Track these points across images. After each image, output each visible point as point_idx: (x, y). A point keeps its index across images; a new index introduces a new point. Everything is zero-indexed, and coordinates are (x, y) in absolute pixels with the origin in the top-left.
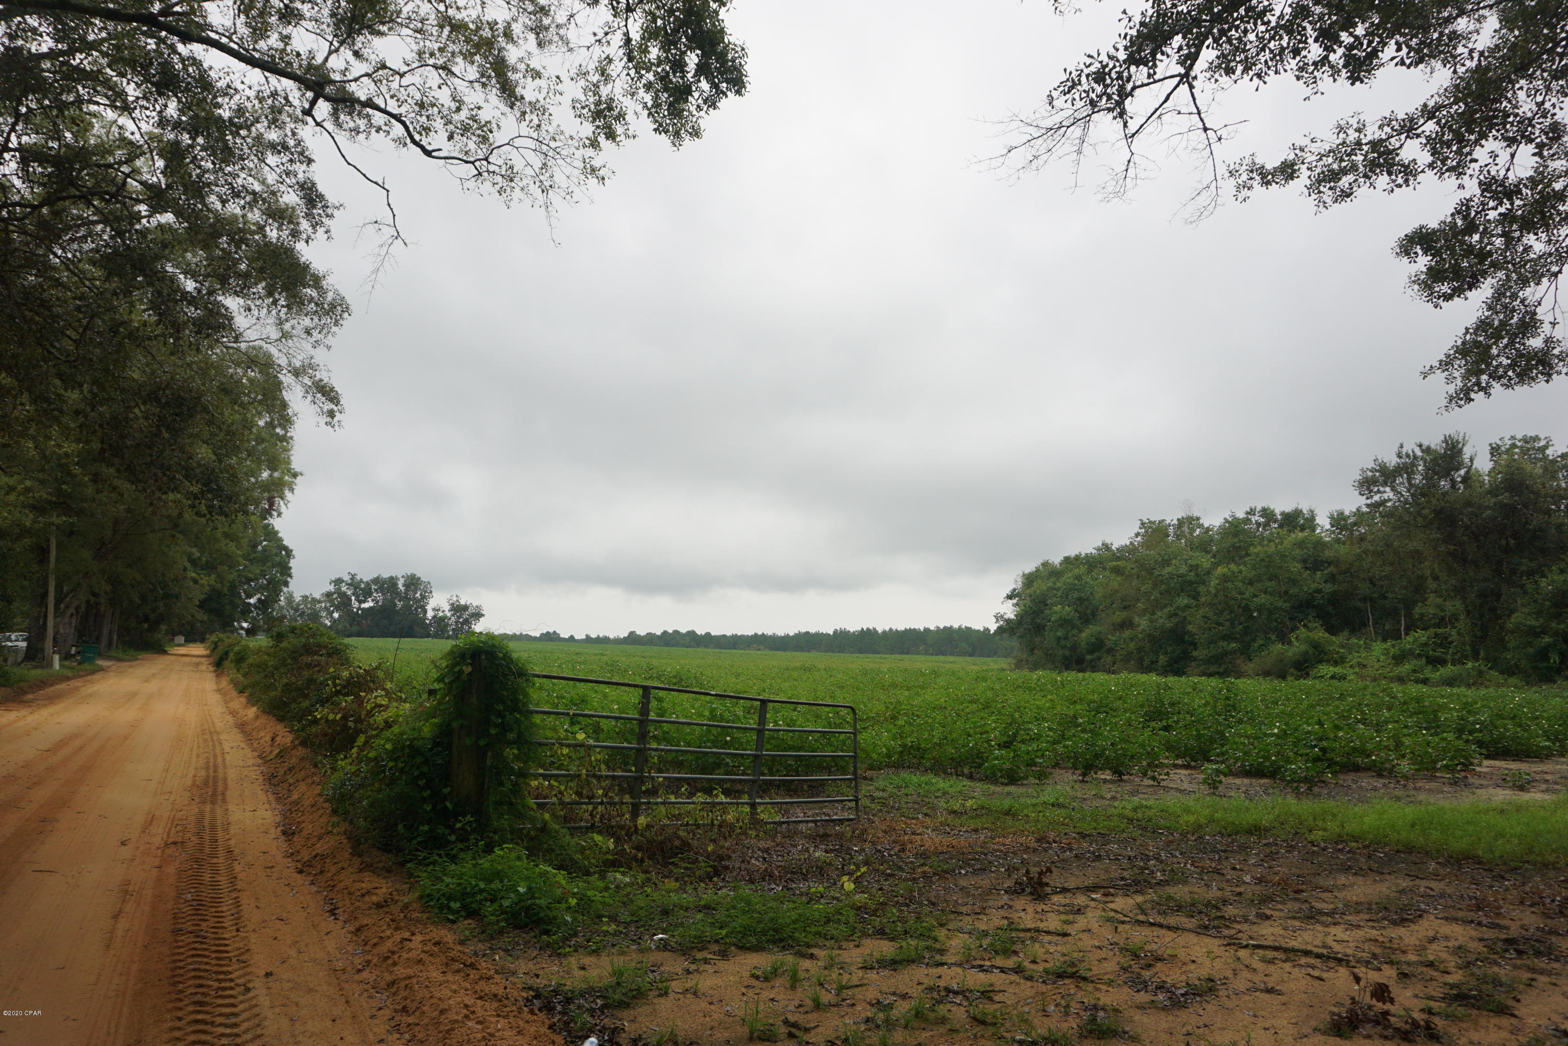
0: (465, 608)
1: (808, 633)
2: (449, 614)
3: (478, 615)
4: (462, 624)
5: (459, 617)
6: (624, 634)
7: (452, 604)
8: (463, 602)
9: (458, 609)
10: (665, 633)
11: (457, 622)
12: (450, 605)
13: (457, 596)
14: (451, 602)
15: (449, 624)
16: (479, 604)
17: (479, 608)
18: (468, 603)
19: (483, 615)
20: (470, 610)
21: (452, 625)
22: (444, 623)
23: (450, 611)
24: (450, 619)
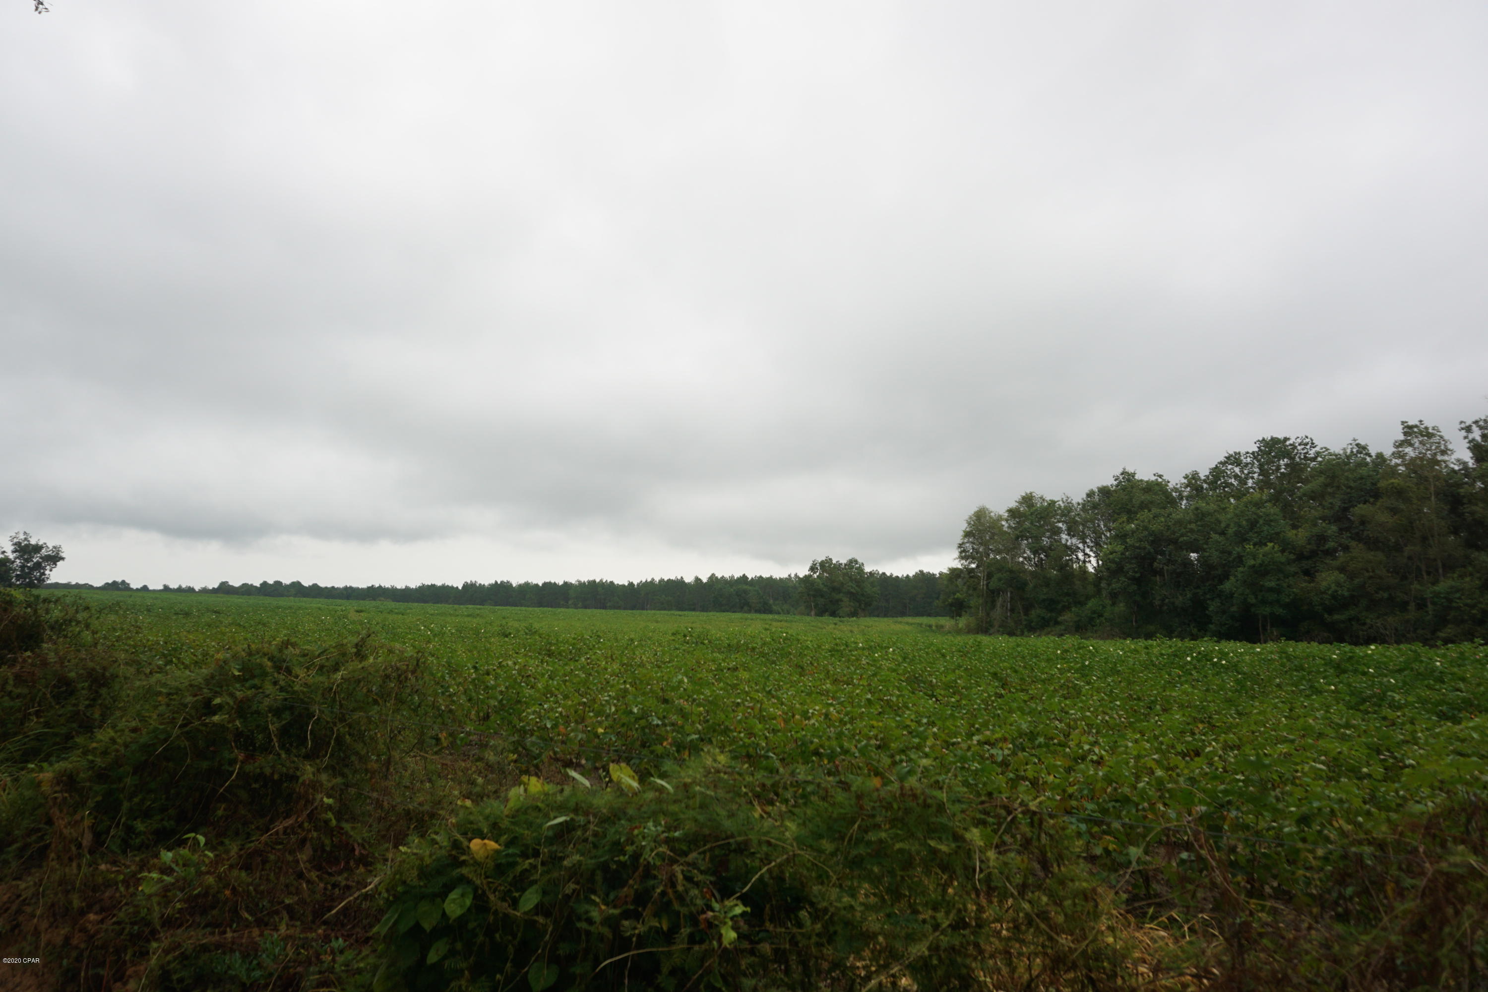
0: (38, 548)
1: (433, 586)
2: (11, 556)
3: (55, 558)
4: (31, 569)
5: (27, 560)
6: (214, 584)
7: (18, 544)
8: (33, 542)
9: (25, 550)
10: (265, 584)
11: (23, 567)
12: (13, 545)
13: (25, 533)
14: (15, 540)
15: (11, 569)
16: (57, 544)
17: (57, 549)
18: (40, 543)
19: (63, 559)
20: (44, 552)
21: (15, 570)
22: (4, 568)
23: (13, 552)
24: (13, 562)
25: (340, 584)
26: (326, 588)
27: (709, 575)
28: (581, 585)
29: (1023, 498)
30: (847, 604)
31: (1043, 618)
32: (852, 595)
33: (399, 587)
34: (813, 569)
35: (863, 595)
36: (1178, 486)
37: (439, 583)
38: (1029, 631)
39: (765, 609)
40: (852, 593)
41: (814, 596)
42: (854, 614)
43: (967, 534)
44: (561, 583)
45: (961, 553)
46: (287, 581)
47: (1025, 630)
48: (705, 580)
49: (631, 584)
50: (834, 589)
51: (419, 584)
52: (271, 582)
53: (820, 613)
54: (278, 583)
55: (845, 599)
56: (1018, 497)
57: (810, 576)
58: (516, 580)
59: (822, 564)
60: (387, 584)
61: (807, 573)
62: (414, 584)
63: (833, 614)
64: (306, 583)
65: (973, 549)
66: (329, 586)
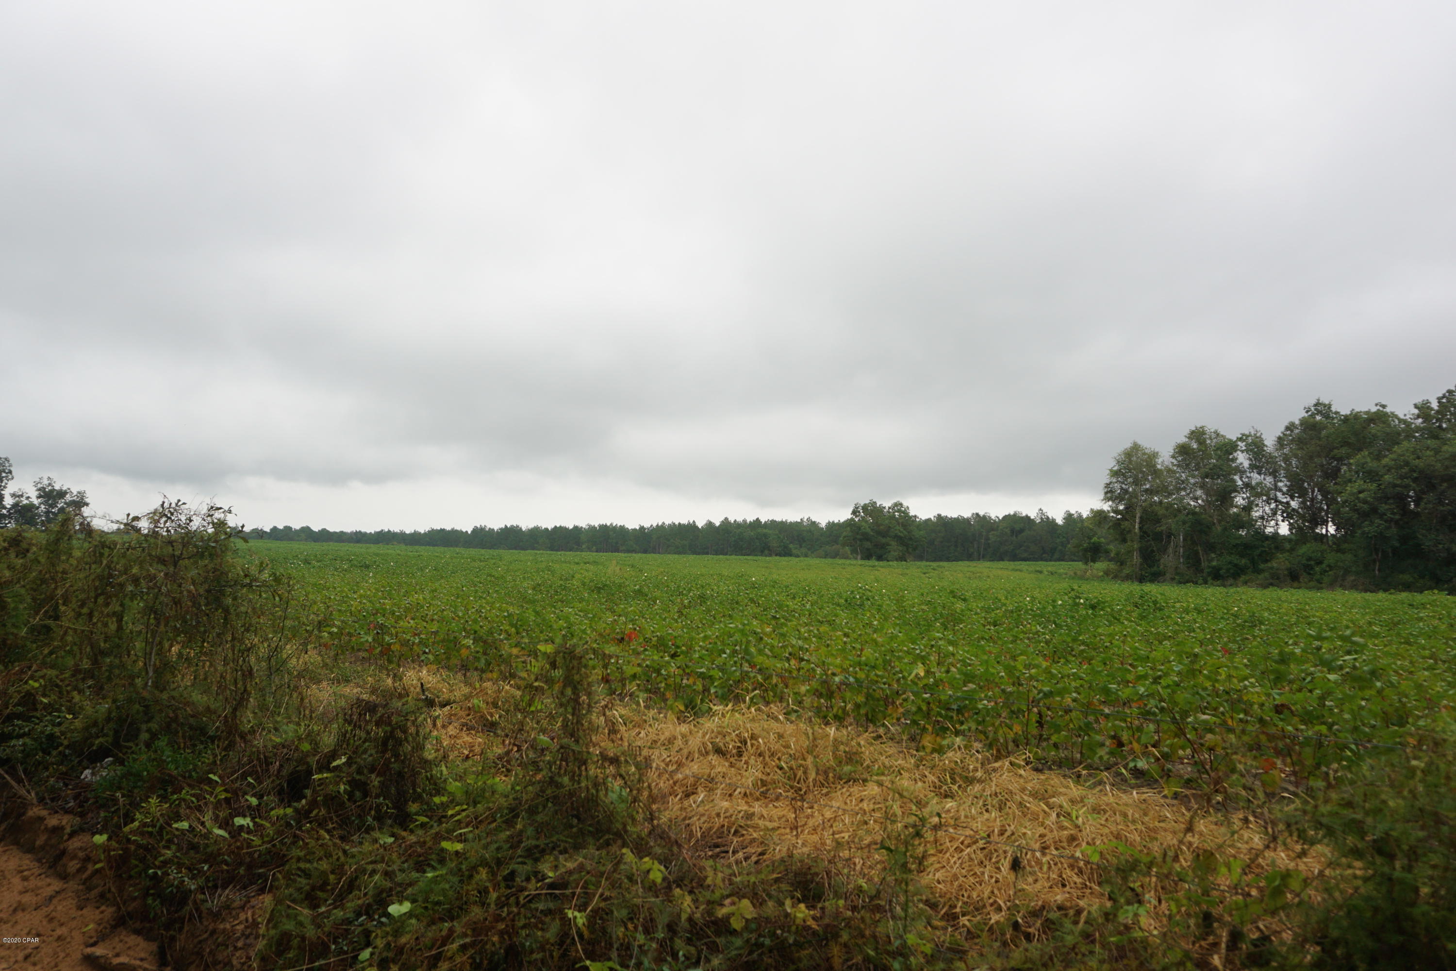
0: (62, 494)
1: (442, 530)
2: (36, 502)
3: (80, 504)
4: (57, 514)
5: (52, 506)
7: (42, 489)
8: (57, 487)
9: (50, 495)
10: (275, 529)
11: (47, 513)
12: (39, 490)
13: (49, 478)
14: (39, 486)
15: (36, 514)
16: (80, 488)
17: (81, 494)
18: (64, 488)
19: (87, 504)
20: (68, 498)
21: (40, 516)
22: (29, 514)
23: (38, 497)
24: (38, 508)
25: (348, 529)
26: (335, 533)
27: (722, 519)
28: (592, 529)
29: (1193, 432)
30: (895, 548)
31: (1236, 565)
32: (900, 539)
33: (408, 532)
34: (854, 513)
35: (911, 539)
36: (1407, 417)
37: (448, 528)
38: (1214, 579)
39: (786, 552)
40: (900, 537)
41: (861, 540)
42: (902, 558)
43: (1115, 474)
44: (571, 527)
45: (1106, 493)
46: (296, 526)
47: (1209, 579)
48: (717, 524)
49: (642, 528)
50: (879, 533)
51: (427, 529)
52: (281, 527)
53: (868, 556)
54: (288, 529)
55: (893, 543)
56: (1187, 432)
57: (852, 519)
58: (526, 524)
59: (865, 508)
60: (396, 529)
61: (849, 516)
62: (423, 529)
63: (880, 558)
64: (316, 528)
65: (1122, 489)
66: (338, 530)
